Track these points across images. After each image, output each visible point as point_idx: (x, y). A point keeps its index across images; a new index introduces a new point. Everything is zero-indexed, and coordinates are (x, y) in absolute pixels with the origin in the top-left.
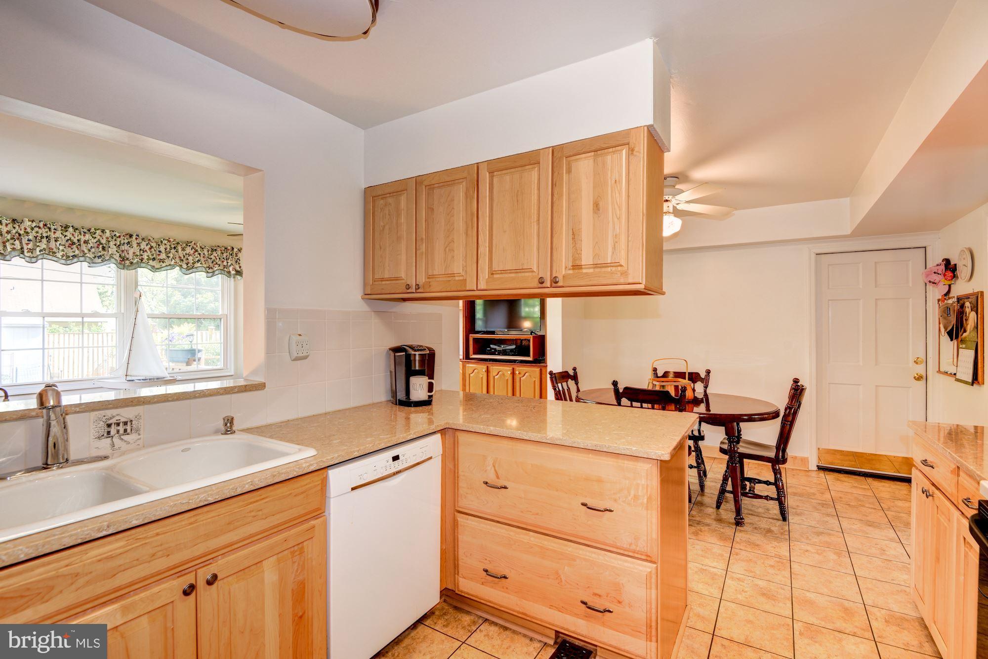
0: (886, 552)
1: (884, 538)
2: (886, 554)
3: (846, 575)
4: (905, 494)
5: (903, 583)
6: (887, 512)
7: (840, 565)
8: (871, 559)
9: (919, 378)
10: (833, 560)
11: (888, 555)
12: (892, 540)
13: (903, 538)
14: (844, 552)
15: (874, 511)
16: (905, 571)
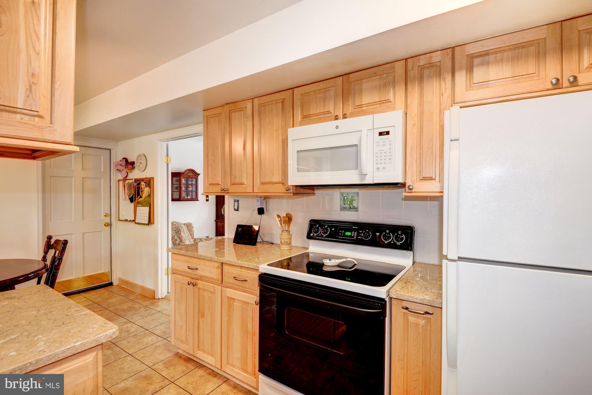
0: (130, 331)
1: (122, 324)
2: (131, 332)
3: (125, 358)
4: (108, 295)
5: (152, 342)
6: (109, 309)
7: (118, 354)
8: (128, 340)
9: (106, 225)
10: (111, 354)
11: (133, 332)
12: (126, 323)
13: (130, 319)
14: (111, 345)
15: (102, 312)
16: (147, 336)
